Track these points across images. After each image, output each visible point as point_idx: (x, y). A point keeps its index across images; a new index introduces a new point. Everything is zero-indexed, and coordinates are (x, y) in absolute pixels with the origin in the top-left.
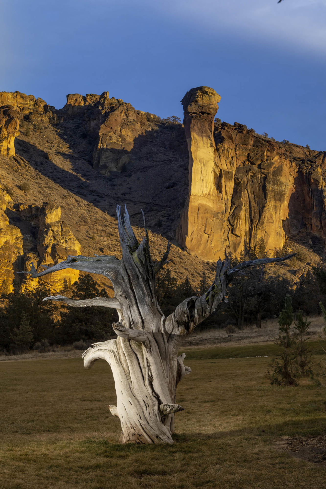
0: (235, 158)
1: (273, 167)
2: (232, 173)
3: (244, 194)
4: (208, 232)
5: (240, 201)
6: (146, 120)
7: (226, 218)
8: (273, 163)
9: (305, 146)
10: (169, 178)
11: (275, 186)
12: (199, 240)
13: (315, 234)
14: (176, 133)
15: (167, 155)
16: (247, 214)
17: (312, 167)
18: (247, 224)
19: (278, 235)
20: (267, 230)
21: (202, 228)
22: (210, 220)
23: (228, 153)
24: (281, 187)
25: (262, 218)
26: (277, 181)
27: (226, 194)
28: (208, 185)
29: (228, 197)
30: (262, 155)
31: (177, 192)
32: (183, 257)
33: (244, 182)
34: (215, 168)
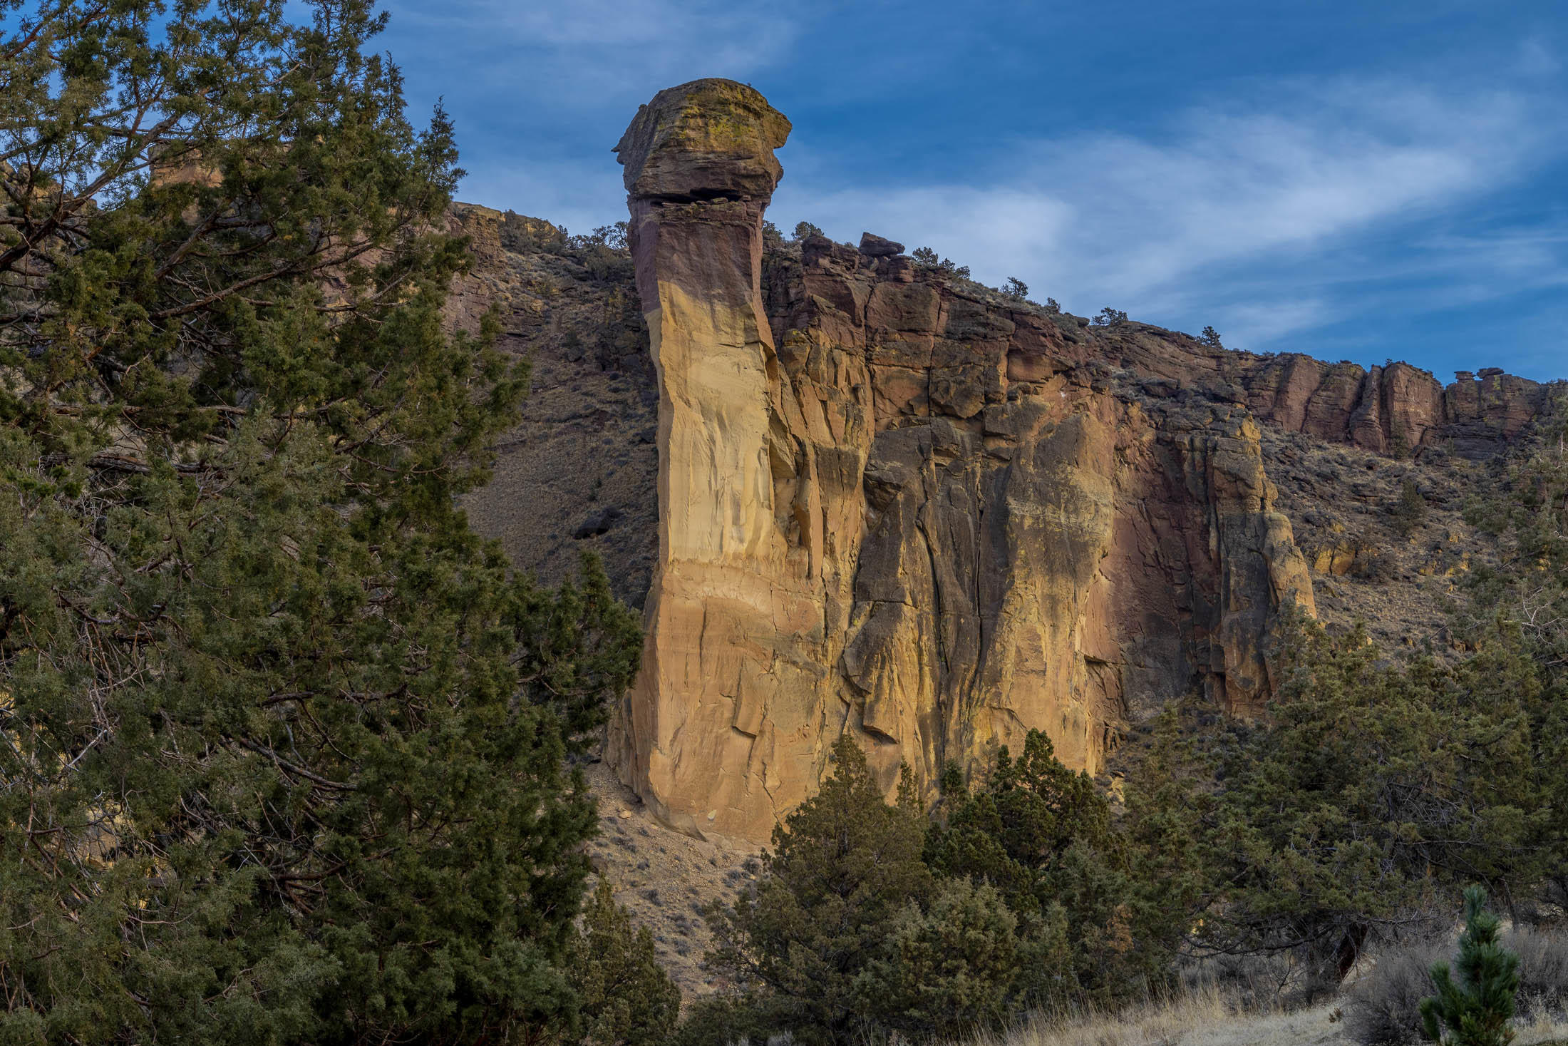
0: (866, 393)
1: (1037, 427)
2: (856, 459)
3: (912, 550)
4: (748, 724)
5: (891, 580)
6: (498, 244)
7: (831, 659)
8: (1038, 410)
9: (1197, 333)
10: (589, 492)
11: (1051, 507)
12: (712, 763)
13: (1238, 716)
14: (625, 296)
15: (586, 394)
16: (925, 638)
17: (1217, 418)
18: (928, 681)
19: (1070, 727)
20: (1015, 707)
21: (722, 705)
22: (754, 668)
23: (832, 370)
24: (1076, 511)
25: (994, 652)
26: (1056, 485)
27: (830, 551)
28: (743, 512)
29: (840, 565)
30: (989, 378)
31: (621, 550)
32: (639, 841)
33: (910, 498)
34: (775, 440)
